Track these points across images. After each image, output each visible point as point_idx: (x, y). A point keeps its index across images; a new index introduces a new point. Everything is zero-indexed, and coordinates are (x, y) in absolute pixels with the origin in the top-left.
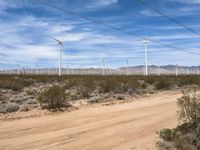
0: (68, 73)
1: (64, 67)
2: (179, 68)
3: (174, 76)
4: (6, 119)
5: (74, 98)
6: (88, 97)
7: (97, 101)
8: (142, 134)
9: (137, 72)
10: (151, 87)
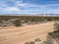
0: (21, 15)
1: (20, 14)
2: (55, 14)
3: (53, 17)
4: (4, 28)
5: (23, 23)
6: (27, 23)
7: (30, 24)
8: (43, 33)
9: (42, 16)
10: (46, 20)
